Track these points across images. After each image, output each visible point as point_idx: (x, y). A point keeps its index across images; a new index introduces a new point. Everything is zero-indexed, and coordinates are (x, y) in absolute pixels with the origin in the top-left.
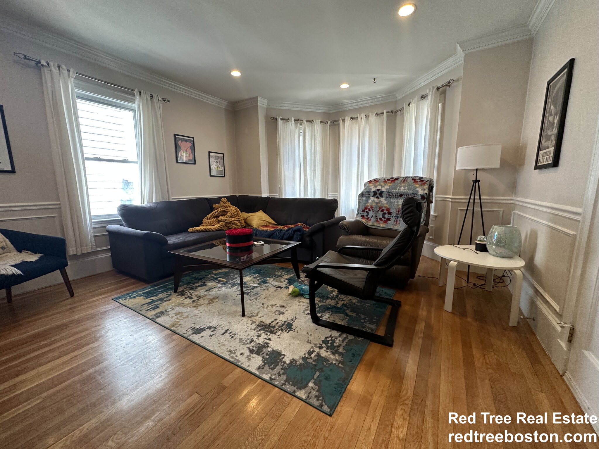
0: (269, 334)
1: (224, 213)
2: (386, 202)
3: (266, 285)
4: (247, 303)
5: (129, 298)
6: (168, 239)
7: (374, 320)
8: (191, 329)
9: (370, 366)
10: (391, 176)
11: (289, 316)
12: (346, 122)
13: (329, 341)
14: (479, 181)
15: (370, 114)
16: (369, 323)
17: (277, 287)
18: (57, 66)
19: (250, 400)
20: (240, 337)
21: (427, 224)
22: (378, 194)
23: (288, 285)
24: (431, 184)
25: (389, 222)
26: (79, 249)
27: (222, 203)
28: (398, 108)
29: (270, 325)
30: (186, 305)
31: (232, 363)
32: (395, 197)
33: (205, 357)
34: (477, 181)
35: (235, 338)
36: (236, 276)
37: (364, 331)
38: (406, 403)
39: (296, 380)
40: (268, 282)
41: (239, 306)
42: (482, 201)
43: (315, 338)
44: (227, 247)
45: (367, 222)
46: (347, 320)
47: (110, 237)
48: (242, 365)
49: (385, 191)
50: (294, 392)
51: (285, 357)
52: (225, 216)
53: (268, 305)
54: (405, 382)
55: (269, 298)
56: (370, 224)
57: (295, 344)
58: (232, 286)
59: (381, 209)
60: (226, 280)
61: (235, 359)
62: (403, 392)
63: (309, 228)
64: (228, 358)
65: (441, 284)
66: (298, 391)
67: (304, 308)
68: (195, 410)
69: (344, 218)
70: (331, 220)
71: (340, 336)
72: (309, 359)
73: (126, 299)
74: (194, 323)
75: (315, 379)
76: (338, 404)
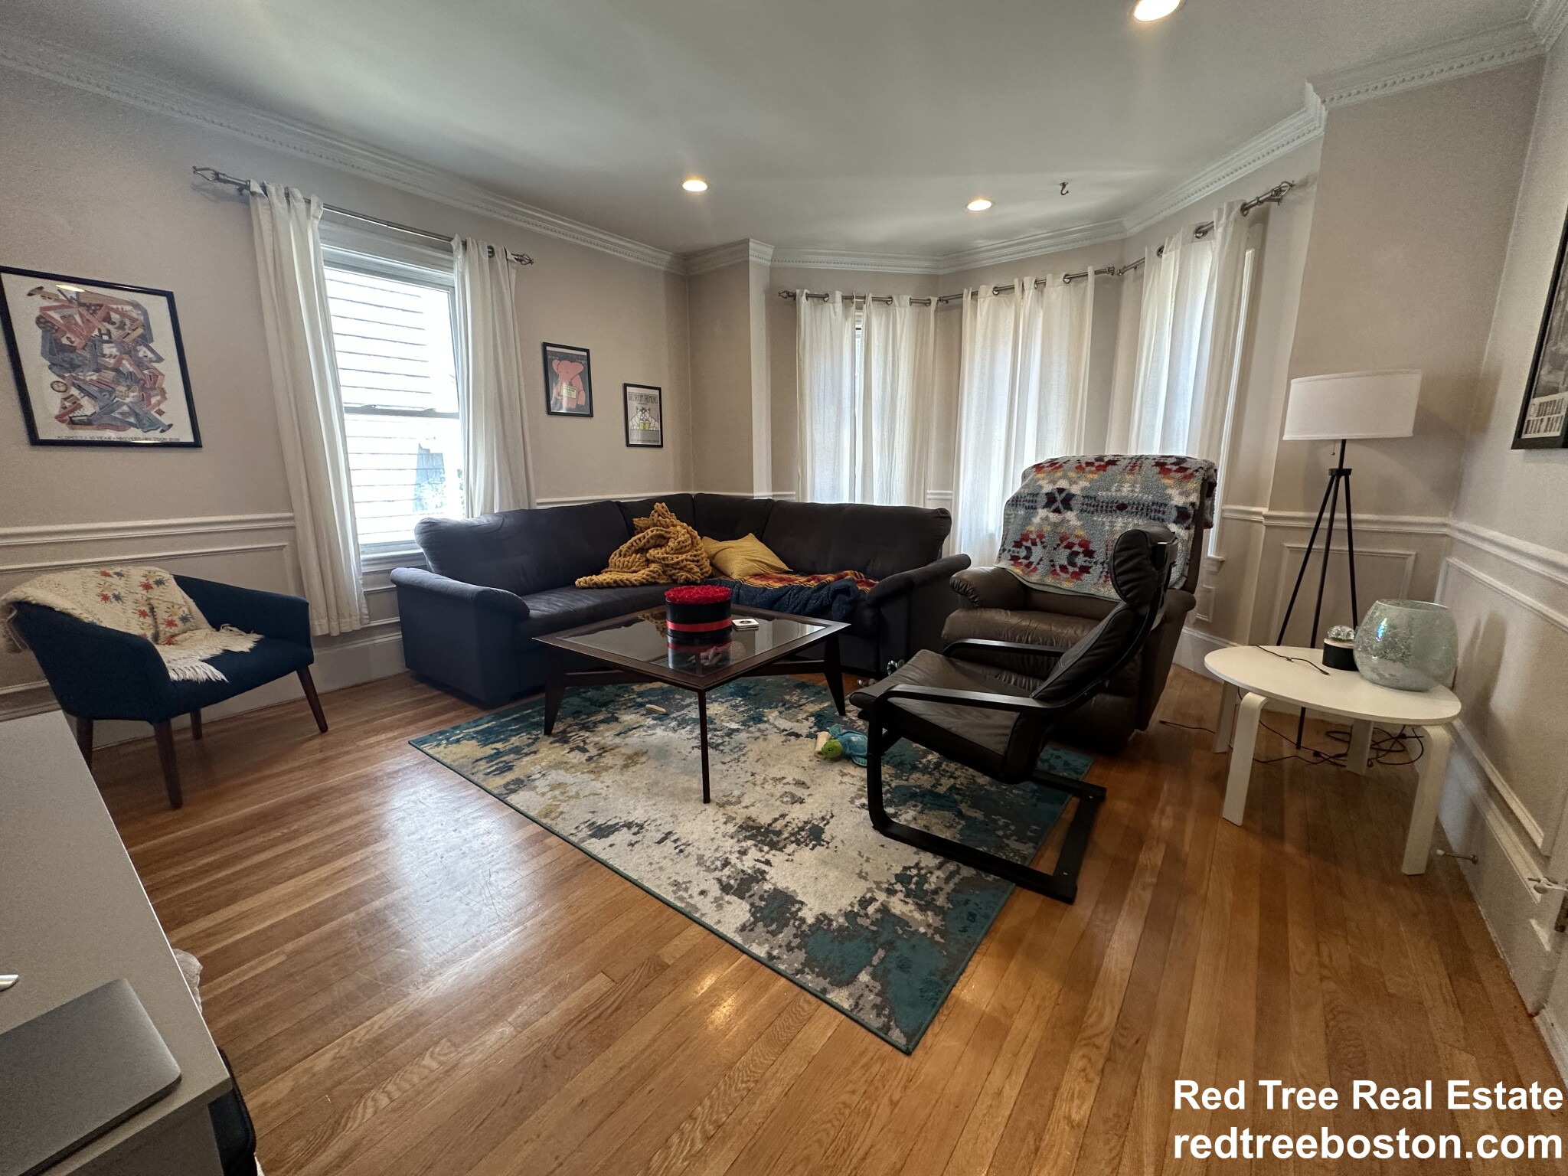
0: (766, 849)
1: (661, 541)
2: (1079, 523)
3: (762, 726)
4: (714, 770)
5: (444, 742)
6: (529, 604)
7: (1029, 834)
8: (587, 825)
9: (1012, 946)
10: (1099, 453)
11: (817, 808)
12: (980, 301)
13: (913, 877)
14: (1347, 473)
15: (1049, 278)
16: (1016, 841)
17: (787, 735)
18: (283, 191)
19: (722, 999)
20: (699, 852)
21: (1190, 586)
22: (1059, 501)
23: (815, 729)
24: (1211, 476)
25: (1085, 576)
26: (334, 624)
27: (656, 515)
28: (1132, 261)
29: (770, 828)
30: (571, 767)
31: (680, 912)
32: (1106, 511)
33: (620, 893)
34: (1342, 472)
35: (686, 853)
36: (688, 701)
37: (1000, 859)
38: (1096, 1043)
39: (828, 964)
40: (765, 719)
41: (695, 776)
42: (1354, 527)
43: (878, 868)
44: (669, 631)
45: (1027, 574)
46: (960, 827)
47: (398, 595)
48: (703, 919)
49: (1079, 493)
50: (824, 991)
51: (805, 908)
52: (664, 549)
53: (765, 779)
54: (1097, 991)
55: (768, 759)
56: (1033, 579)
57: (830, 878)
58: (678, 726)
59: (1065, 542)
60: (664, 710)
61: (687, 903)
62: (1090, 1016)
63: (872, 585)
64: (672, 900)
65: (1220, 748)
66: (833, 991)
67: (852, 791)
68: (601, 1009)
69: (964, 562)
70: (930, 565)
71: (939, 867)
72: (861, 916)
73: (438, 745)
74: (594, 812)
75: (874, 966)
76: (926, 1029)
